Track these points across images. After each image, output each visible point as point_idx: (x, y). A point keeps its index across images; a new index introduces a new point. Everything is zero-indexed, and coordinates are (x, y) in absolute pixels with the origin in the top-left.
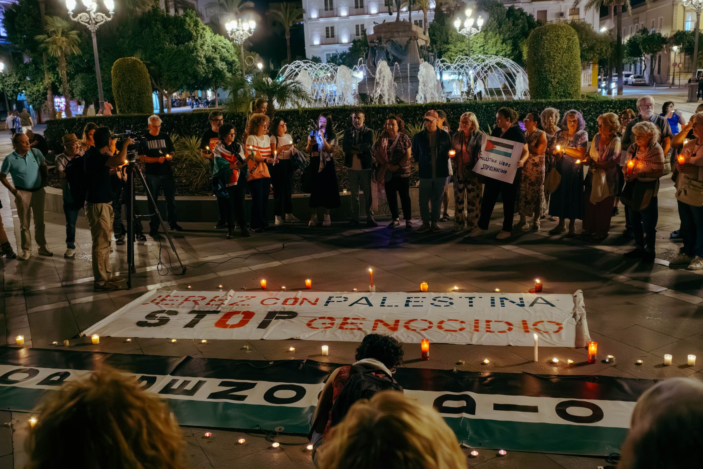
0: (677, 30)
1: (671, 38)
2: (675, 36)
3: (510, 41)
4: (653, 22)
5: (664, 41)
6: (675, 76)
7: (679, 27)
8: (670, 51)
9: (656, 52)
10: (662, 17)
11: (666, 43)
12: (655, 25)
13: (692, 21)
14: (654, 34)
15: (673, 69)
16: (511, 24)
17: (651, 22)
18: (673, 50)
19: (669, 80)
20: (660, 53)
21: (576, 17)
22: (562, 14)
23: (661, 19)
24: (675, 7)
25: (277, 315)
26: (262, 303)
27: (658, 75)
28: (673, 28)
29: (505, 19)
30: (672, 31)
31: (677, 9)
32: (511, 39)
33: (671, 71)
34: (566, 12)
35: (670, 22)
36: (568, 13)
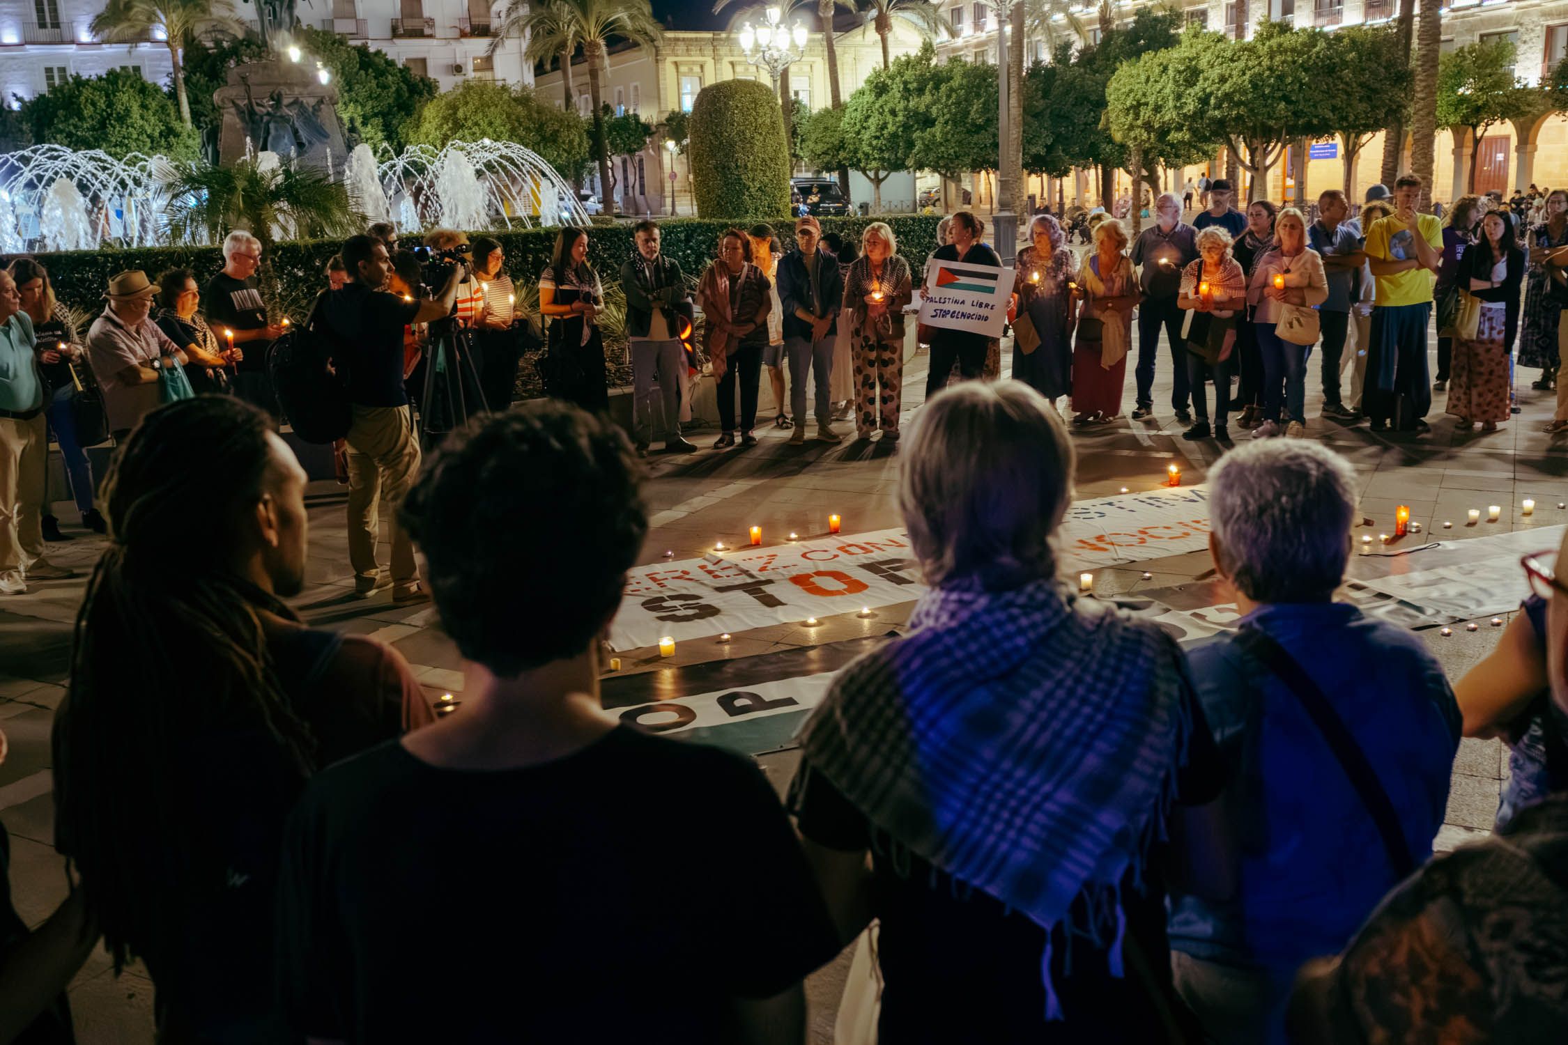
0: (670, 109)
1: (660, 125)
2: (669, 120)
3: (375, 121)
4: (620, 92)
5: (646, 129)
6: (676, 199)
7: (671, 105)
8: (659, 149)
9: (635, 150)
10: (637, 83)
11: (651, 135)
12: (623, 99)
13: (692, 93)
14: (626, 118)
15: (670, 184)
16: (374, 83)
17: (616, 95)
18: (667, 149)
19: (665, 206)
20: (642, 153)
21: (487, 75)
22: (458, 69)
23: (636, 88)
24: (660, 66)
27: (642, 197)
28: (662, 105)
29: (357, 73)
30: (661, 112)
31: (664, 69)
32: (376, 115)
33: (666, 189)
34: (466, 64)
35: (656, 95)
36: (470, 67)
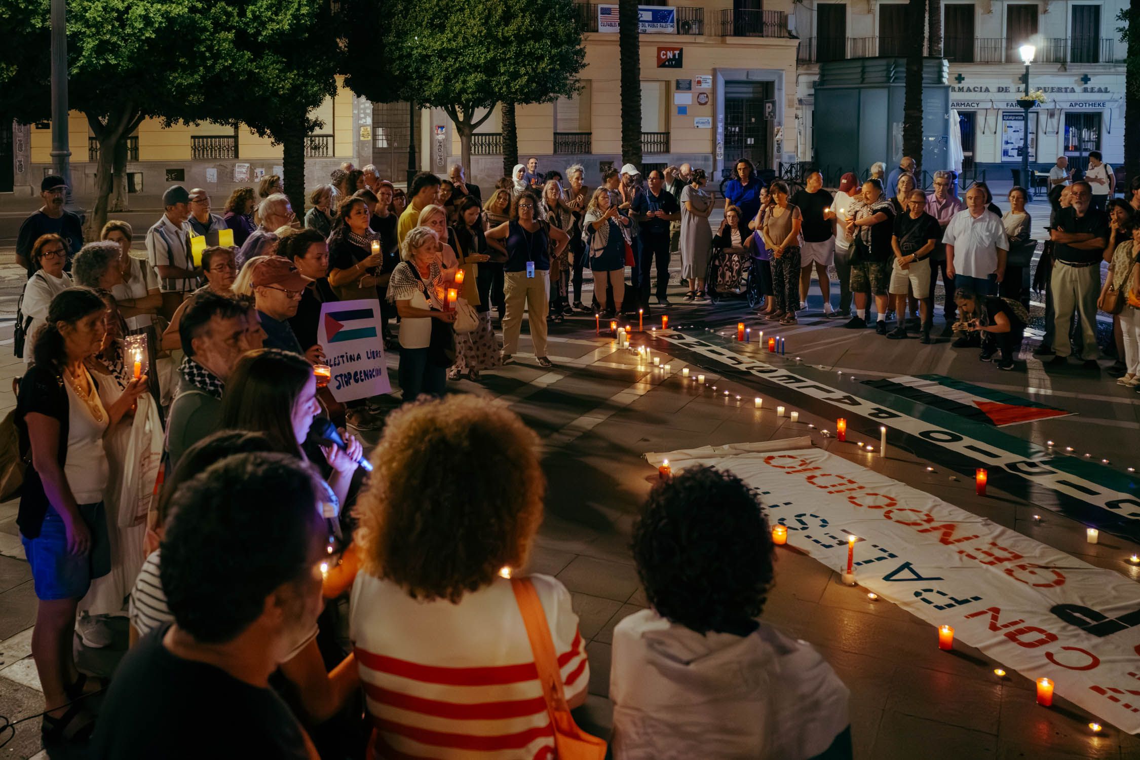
25: (1094, 623)
26: (1096, 663)
